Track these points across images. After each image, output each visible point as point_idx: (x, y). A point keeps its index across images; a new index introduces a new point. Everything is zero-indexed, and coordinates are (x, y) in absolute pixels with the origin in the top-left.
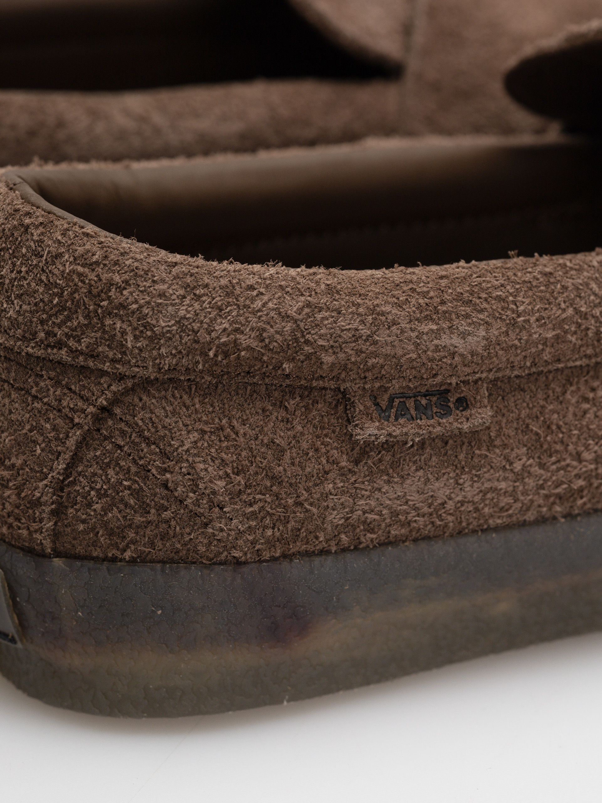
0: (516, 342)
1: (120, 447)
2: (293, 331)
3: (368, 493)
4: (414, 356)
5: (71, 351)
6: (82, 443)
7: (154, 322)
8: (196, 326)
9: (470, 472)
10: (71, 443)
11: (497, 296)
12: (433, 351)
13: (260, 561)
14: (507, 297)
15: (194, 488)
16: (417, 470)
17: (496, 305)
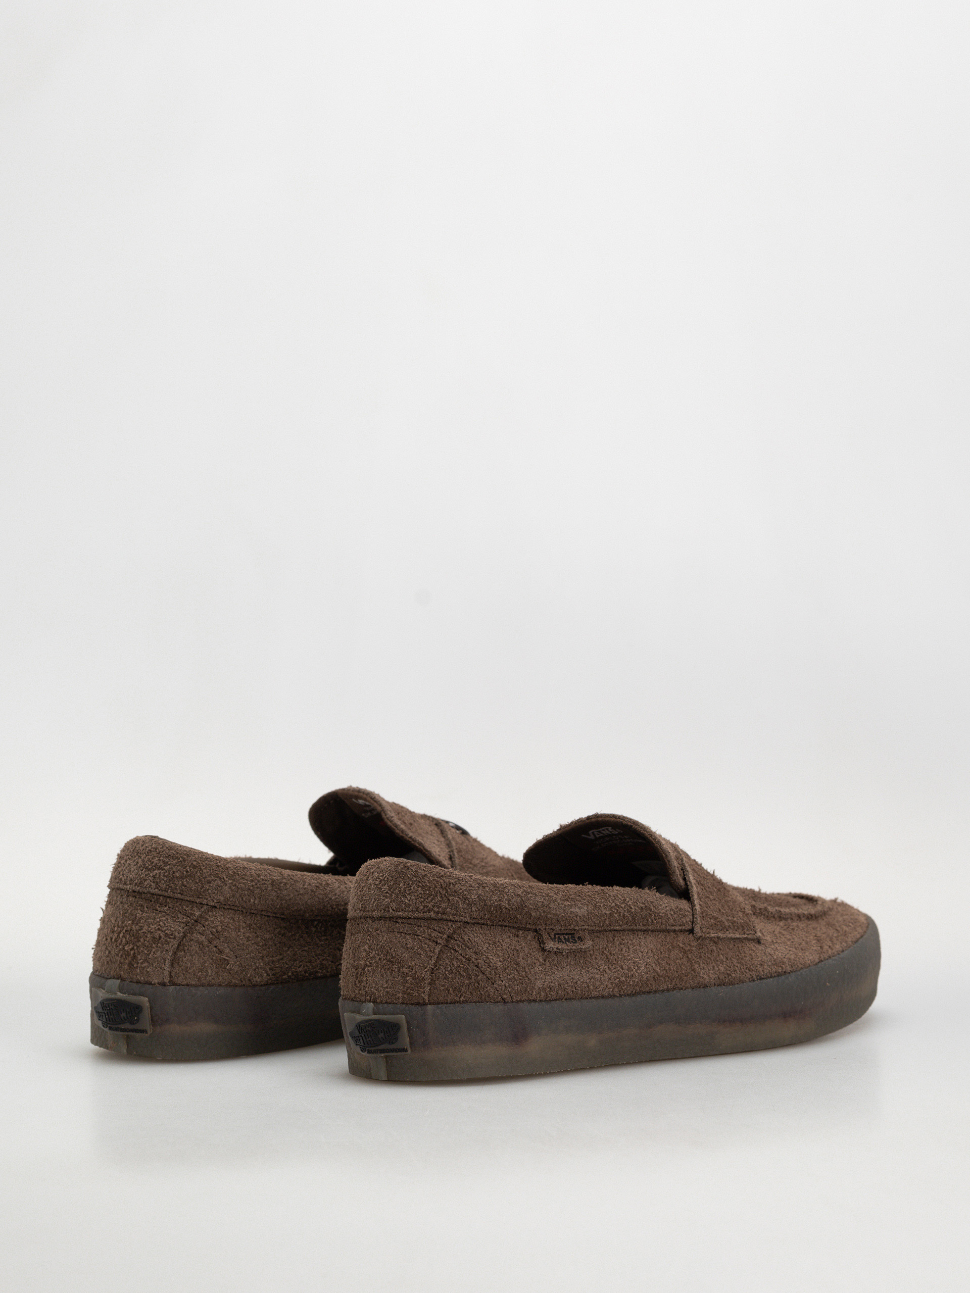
1: (457, 951)
3: (550, 974)
4: (564, 915)
5: (435, 912)
6: (441, 951)
7: (469, 897)
9: (585, 968)
10: (437, 951)
12: (570, 914)
13: (512, 1002)
15: (489, 966)
16: (567, 965)
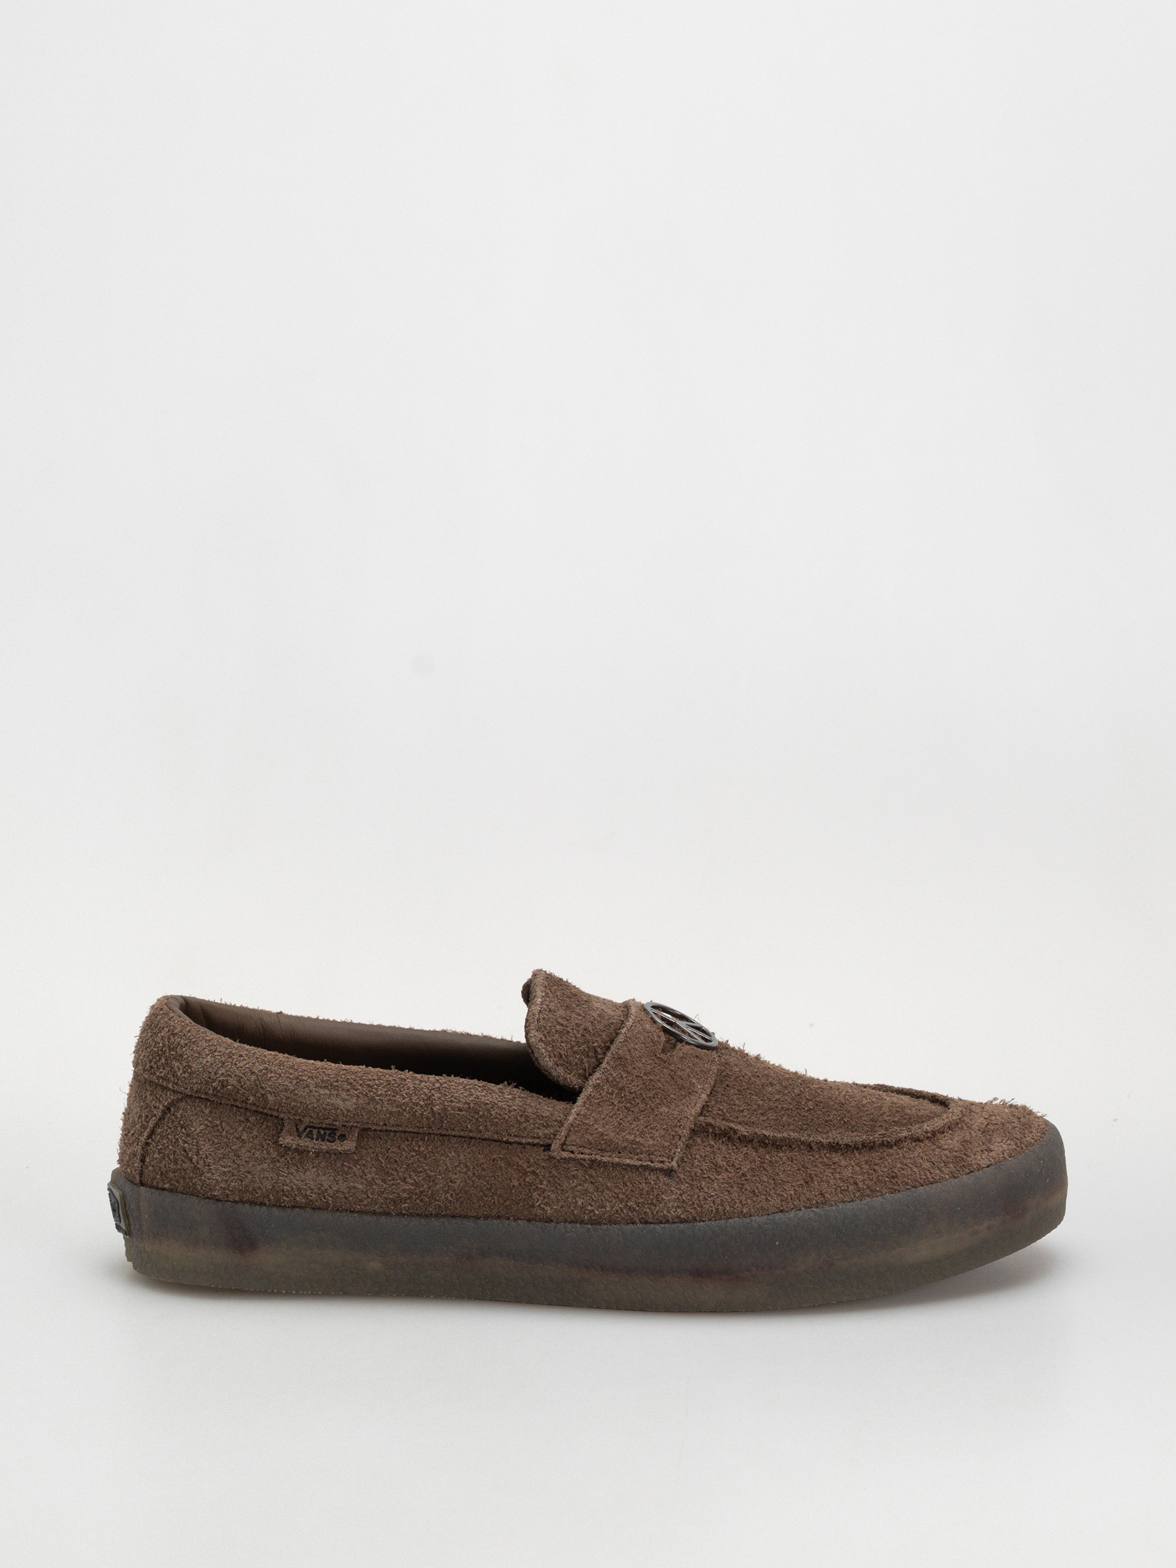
0: (374, 1110)
1: (170, 1128)
2: (255, 1080)
3: (286, 1175)
4: (316, 1106)
6: (156, 1125)
7: (193, 1065)
8: (210, 1070)
9: (342, 1175)
11: (368, 1084)
12: (326, 1105)
13: (227, 1200)
14: (373, 1085)
15: (197, 1154)
16: (313, 1167)
17: (365, 1088)
